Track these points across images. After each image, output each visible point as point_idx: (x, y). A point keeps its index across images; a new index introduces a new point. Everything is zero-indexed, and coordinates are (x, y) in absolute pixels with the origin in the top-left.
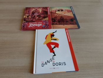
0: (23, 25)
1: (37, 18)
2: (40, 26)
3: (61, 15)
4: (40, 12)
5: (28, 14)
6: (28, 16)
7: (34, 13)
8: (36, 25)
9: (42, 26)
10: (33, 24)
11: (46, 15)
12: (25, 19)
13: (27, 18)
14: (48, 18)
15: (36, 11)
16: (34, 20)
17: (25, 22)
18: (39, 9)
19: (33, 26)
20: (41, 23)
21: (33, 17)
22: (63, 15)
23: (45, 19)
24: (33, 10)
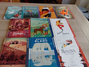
0: (8, 34)
1: (20, 28)
2: (22, 34)
3: (14, 49)
4: (23, 23)
5: (13, 24)
6: (12, 27)
7: (18, 24)
8: (19, 34)
9: (23, 34)
10: (16, 33)
11: (27, 25)
12: (10, 28)
13: (12, 28)
14: (28, 28)
15: (20, 22)
16: (17, 29)
17: (10, 31)
18: (22, 20)
19: (16, 34)
20: (23, 32)
21: (17, 27)
22: (16, 49)
23: (26, 29)
24: (17, 21)
